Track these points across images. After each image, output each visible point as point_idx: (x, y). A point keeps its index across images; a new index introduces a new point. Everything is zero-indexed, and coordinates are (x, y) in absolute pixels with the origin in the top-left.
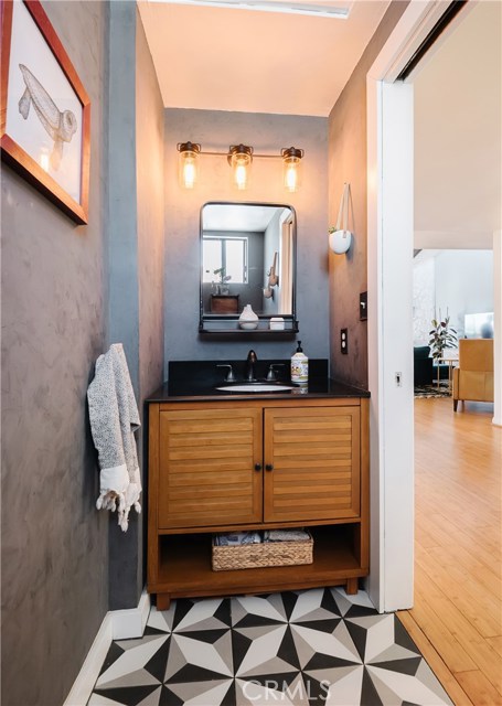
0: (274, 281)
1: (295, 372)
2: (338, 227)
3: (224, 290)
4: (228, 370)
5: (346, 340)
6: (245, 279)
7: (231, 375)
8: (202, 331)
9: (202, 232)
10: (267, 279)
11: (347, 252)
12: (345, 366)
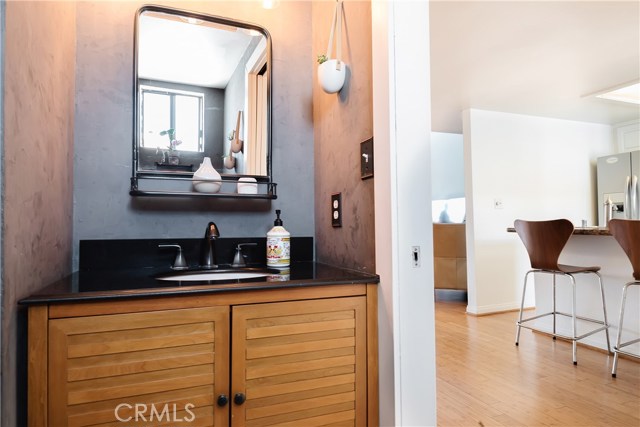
0: (238, 147)
1: (272, 253)
2: (328, 56)
3: (174, 157)
4: (175, 252)
5: (339, 209)
6: (200, 146)
7: (180, 260)
8: (134, 193)
9: (137, 81)
10: (228, 145)
11: (340, 92)
12: (338, 244)
